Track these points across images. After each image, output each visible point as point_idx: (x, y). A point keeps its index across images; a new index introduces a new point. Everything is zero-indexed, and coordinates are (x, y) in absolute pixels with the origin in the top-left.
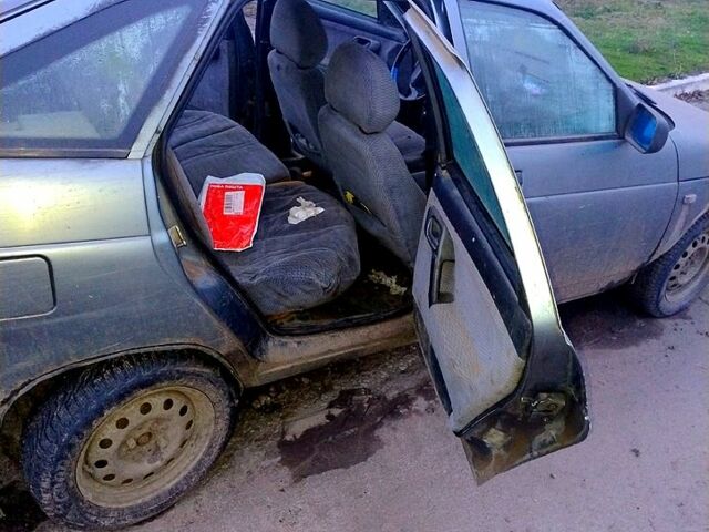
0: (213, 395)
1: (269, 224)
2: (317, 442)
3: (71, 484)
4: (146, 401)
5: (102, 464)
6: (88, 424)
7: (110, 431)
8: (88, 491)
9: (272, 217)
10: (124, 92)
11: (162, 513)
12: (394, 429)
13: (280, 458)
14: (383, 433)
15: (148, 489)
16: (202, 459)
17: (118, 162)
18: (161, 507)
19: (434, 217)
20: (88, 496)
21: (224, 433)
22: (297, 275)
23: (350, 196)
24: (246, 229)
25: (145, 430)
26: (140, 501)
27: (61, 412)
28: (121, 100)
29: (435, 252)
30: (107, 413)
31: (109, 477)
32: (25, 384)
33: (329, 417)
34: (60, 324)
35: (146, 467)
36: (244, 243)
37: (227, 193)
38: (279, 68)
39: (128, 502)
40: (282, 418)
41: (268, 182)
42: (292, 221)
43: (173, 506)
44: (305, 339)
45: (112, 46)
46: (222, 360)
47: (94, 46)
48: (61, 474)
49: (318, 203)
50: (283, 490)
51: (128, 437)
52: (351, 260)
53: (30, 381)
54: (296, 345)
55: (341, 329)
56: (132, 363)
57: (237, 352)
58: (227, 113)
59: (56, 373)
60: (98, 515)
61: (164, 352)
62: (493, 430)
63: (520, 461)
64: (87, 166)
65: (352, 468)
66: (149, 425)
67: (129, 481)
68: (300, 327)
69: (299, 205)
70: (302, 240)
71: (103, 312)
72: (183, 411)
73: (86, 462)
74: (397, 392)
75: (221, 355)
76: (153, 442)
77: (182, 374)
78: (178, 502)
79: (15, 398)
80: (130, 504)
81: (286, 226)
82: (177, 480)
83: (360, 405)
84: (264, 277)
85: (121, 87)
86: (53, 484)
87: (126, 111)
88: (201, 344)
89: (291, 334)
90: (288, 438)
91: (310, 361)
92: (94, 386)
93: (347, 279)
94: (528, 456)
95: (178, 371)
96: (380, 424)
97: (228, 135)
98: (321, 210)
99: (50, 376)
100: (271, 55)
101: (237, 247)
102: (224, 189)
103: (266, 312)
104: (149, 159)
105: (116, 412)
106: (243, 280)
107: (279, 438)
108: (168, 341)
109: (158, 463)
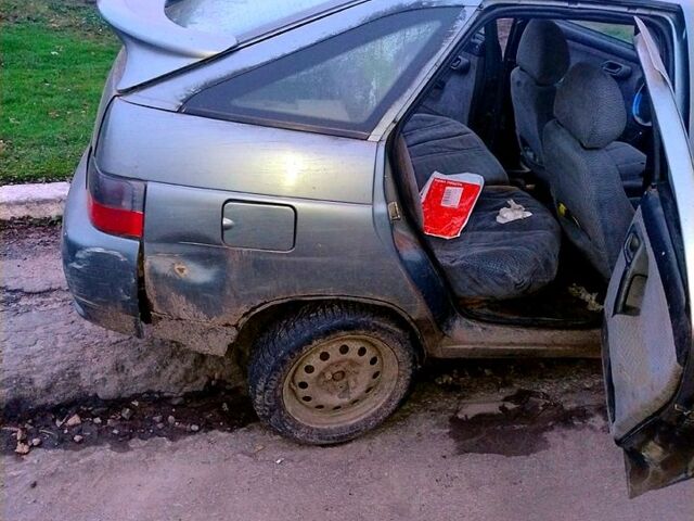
0: (399, 354)
1: (479, 220)
2: (486, 426)
3: (279, 393)
4: (345, 343)
5: (303, 385)
6: (299, 348)
7: (315, 361)
8: (290, 405)
9: (483, 214)
10: (375, 88)
11: (341, 444)
12: (564, 436)
13: (448, 430)
14: (552, 436)
15: (334, 421)
16: (381, 408)
17: (360, 142)
18: (342, 437)
19: (635, 233)
20: (289, 408)
21: (404, 392)
22: (493, 267)
23: (562, 208)
24: (457, 221)
25: (340, 369)
26: (326, 427)
27: (282, 333)
28: (372, 94)
29: (628, 264)
30: (315, 343)
31: (307, 399)
32: (262, 304)
33: (502, 408)
34: (295, 262)
35: (336, 400)
36: (453, 233)
37: (447, 188)
38: (519, 83)
39: (317, 424)
40: (459, 398)
41: (486, 184)
42: (500, 220)
43: (351, 441)
44: (490, 327)
45: (373, 51)
46: (412, 324)
47: (359, 50)
48: (273, 382)
49: (527, 208)
50: (444, 457)
51: (327, 369)
52: (547, 263)
53: (266, 303)
54: (480, 330)
55: (527, 326)
56: (340, 307)
57: (427, 321)
58: (466, 122)
59: (285, 301)
60: (293, 426)
61: (367, 305)
62: (651, 443)
63: (674, 480)
64: (336, 142)
65: (513, 458)
66: (344, 365)
67: (321, 407)
68: (488, 316)
69: (509, 207)
70: (505, 237)
71: (326, 260)
72: (373, 361)
73: (293, 380)
74: (575, 405)
75: (412, 320)
76: (345, 380)
77: (377, 328)
78: (356, 439)
79: (253, 313)
80: (318, 427)
81: (494, 224)
82: (358, 419)
83: (536, 407)
84: (463, 262)
85: (373, 83)
86: (266, 388)
87: (373, 103)
88: (398, 305)
89: (478, 319)
90: (460, 416)
91: (491, 347)
92: (309, 318)
93: (541, 280)
94: (683, 476)
95: (374, 324)
96: (552, 428)
97: (461, 141)
98: (529, 214)
99: (280, 302)
100: (515, 72)
101: (445, 235)
102: (446, 184)
103: (459, 293)
104: (384, 143)
105: (321, 345)
106: (444, 261)
107: (451, 414)
108: (371, 295)
109: (346, 400)
